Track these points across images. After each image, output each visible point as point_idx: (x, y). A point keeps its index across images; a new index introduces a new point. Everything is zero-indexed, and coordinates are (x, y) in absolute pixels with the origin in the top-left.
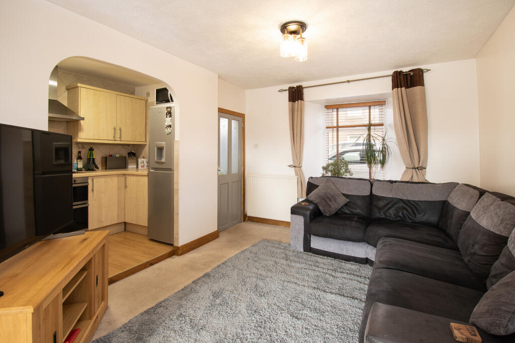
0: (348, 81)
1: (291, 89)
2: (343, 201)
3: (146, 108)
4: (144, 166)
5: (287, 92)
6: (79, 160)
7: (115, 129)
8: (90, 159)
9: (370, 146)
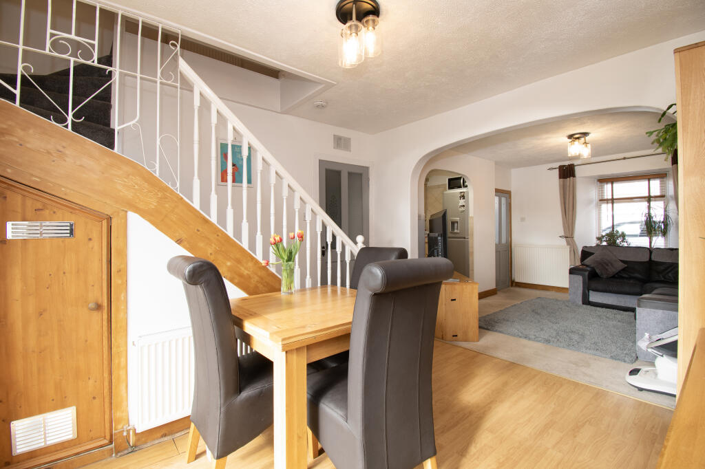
0: (624, 158)
1: (561, 168)
2: (621, 266)
5: (558, 170)
9: (649, 216)
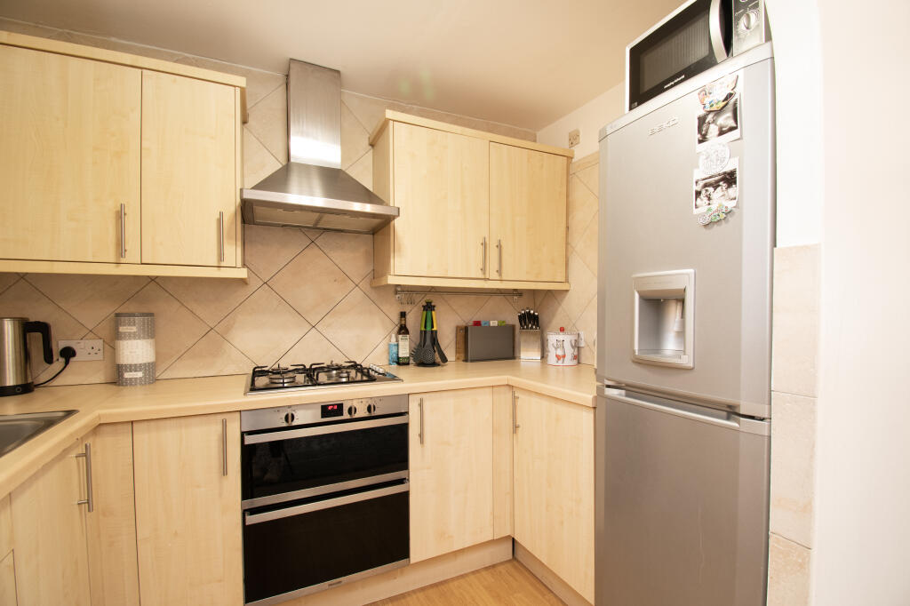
3: (568, 182)
4: (564, 356)
6: (400, 336)
7: (484, 244)
8: (425, 332)
